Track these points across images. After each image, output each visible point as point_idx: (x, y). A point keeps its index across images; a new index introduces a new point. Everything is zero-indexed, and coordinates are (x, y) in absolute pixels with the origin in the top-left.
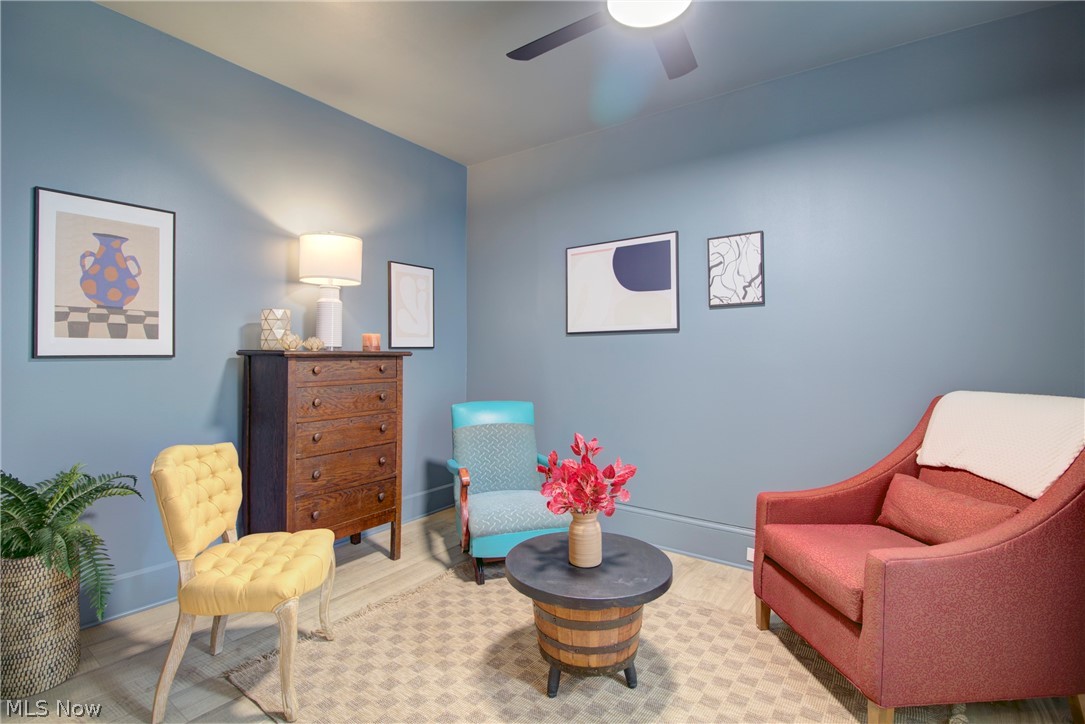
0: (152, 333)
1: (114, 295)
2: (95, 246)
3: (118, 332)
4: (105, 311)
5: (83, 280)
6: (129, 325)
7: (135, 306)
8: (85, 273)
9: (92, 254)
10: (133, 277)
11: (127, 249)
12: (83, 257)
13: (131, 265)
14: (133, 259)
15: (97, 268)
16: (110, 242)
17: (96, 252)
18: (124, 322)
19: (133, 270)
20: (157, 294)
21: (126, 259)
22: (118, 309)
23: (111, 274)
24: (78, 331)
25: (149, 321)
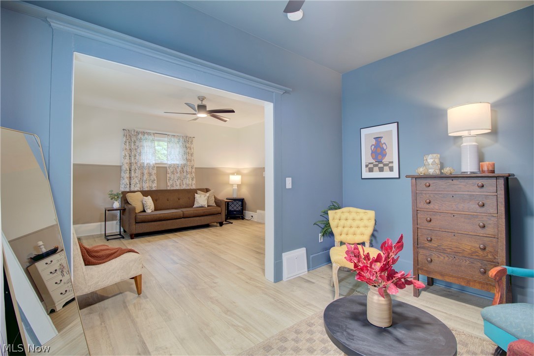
0: (391, 169)
1: (380, 157)
2: (374, 142)
3: (381, 170)
4: (377, 163)
5: (372, 154)
6: (384, 167)
7: (385, 161)
8: (372, 151)
9: (373, 145)
10: (385, 150)
11: (383, 141)
12: (371, 146)
13: (384, 146)
14: (385, 143)
15: (375, 149)
16: (378, 139)
17: (374, 144)
18: (382, 166)
19: (385, 148)
20: (392, 155)
21: (383, 144)
22: (381, 162)
23: (379, 150)
24: (371, 170)
25: (390, 165)
